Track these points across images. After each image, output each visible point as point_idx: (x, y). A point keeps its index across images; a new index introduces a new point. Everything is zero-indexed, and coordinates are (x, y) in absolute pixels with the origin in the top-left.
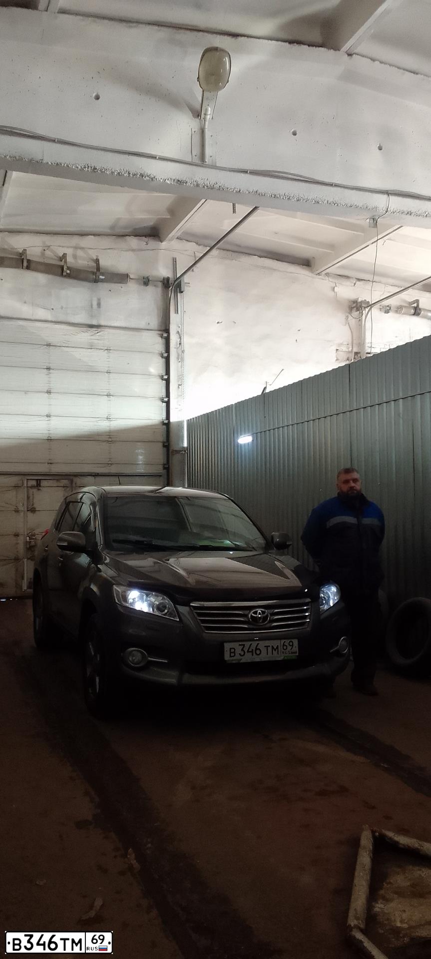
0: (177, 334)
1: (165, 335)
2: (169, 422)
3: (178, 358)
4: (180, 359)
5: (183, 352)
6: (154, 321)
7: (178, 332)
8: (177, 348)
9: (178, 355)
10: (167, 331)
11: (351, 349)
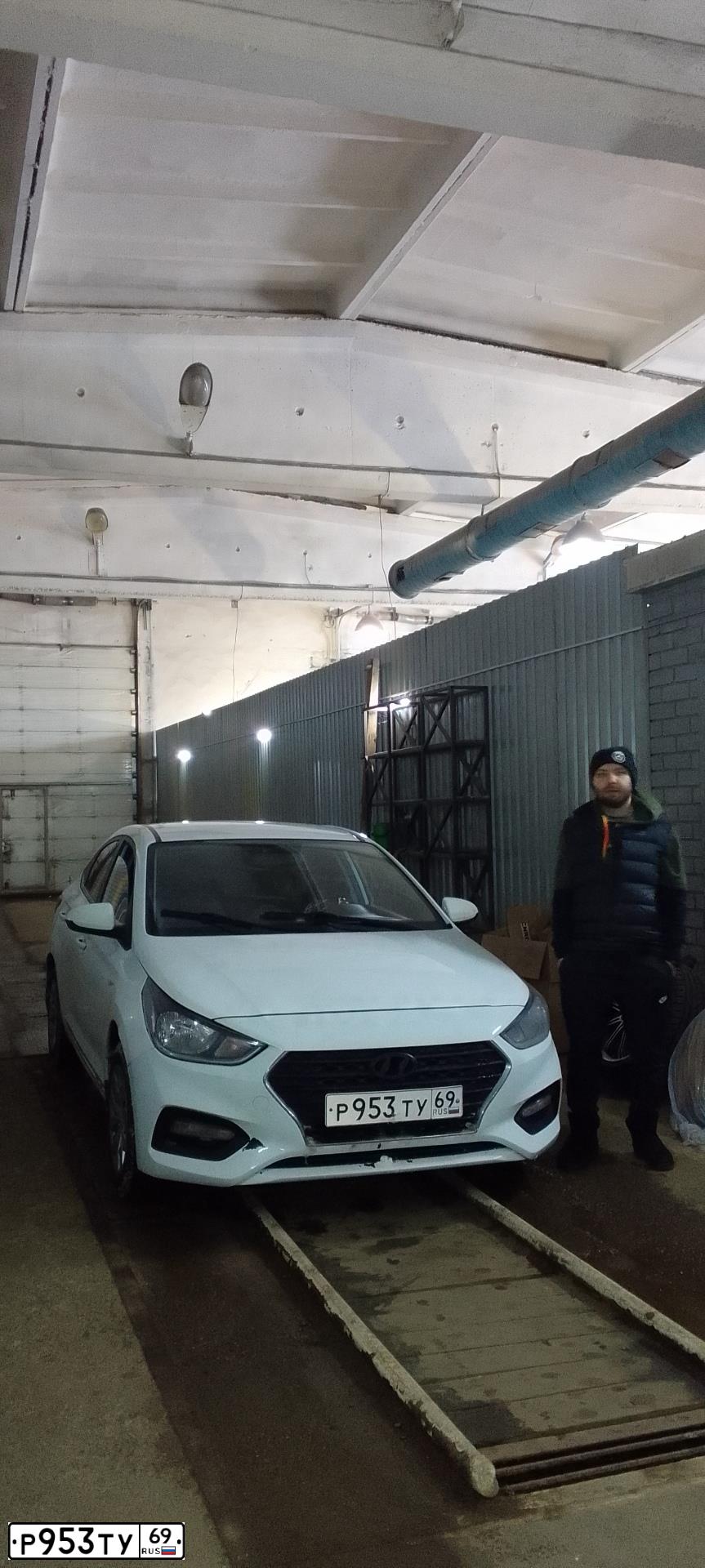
0: (147, 650)
1: (133, 651)
2: (138, 734)
3: (147, 673)
4: (149, 672)
5: (152, 666)
6: (124, 639)
7: (147, 647)
8: (148, 662)
9: (147, 667)
10: (135, 647)
11: (325, 656)
